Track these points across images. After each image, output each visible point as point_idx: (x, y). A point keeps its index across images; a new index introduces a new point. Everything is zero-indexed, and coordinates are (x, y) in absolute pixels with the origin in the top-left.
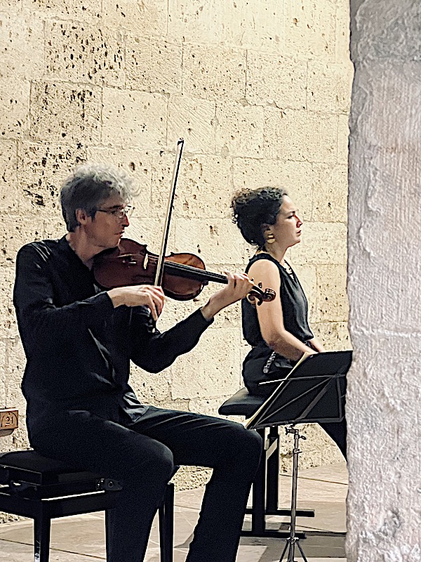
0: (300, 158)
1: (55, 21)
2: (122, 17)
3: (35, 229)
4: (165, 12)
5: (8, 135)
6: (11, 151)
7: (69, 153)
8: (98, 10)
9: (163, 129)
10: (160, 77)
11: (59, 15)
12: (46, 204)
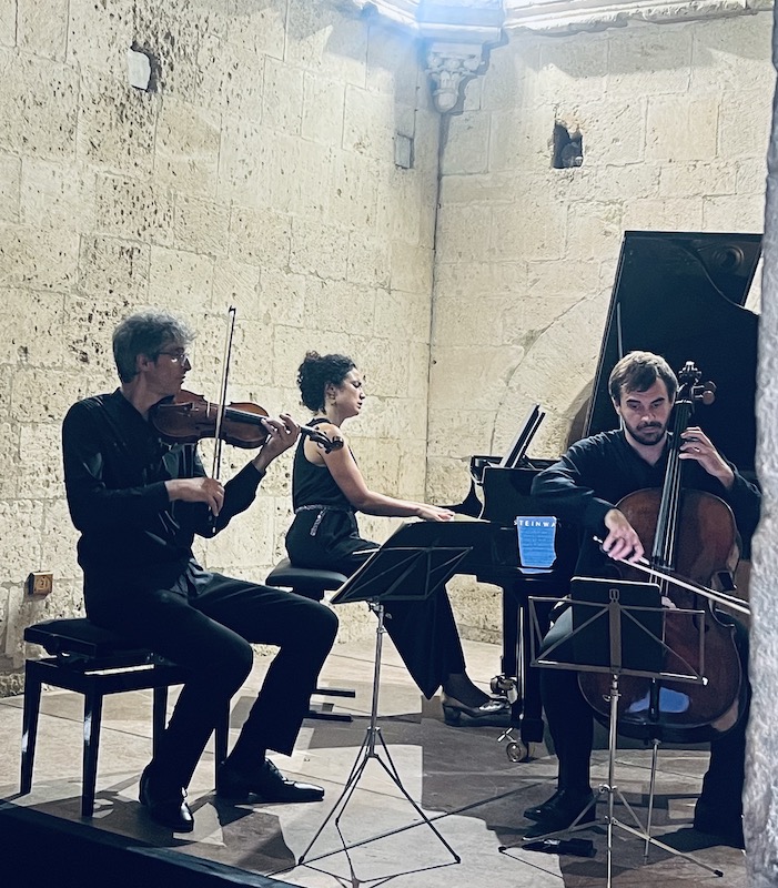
0: (338, 329)
1: (107, 175)
2: (173, 175)
3: (78, 386)
4: (215, 173)
5: (56, 288)
6: (57, 305)
7: (115, 311)
8: (149, 167)
9: (207, 292)
10: (207, 238)
11: (112, 169)
12: (91, 361)
